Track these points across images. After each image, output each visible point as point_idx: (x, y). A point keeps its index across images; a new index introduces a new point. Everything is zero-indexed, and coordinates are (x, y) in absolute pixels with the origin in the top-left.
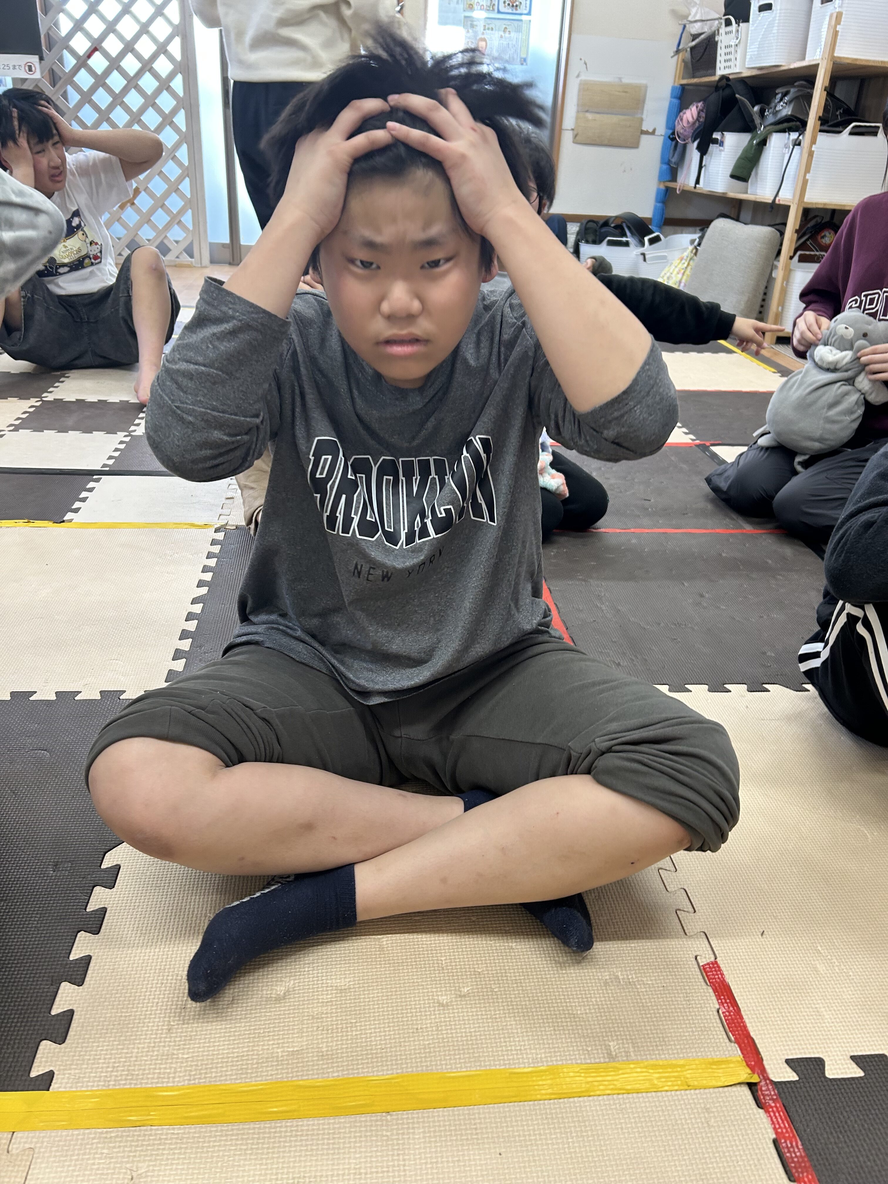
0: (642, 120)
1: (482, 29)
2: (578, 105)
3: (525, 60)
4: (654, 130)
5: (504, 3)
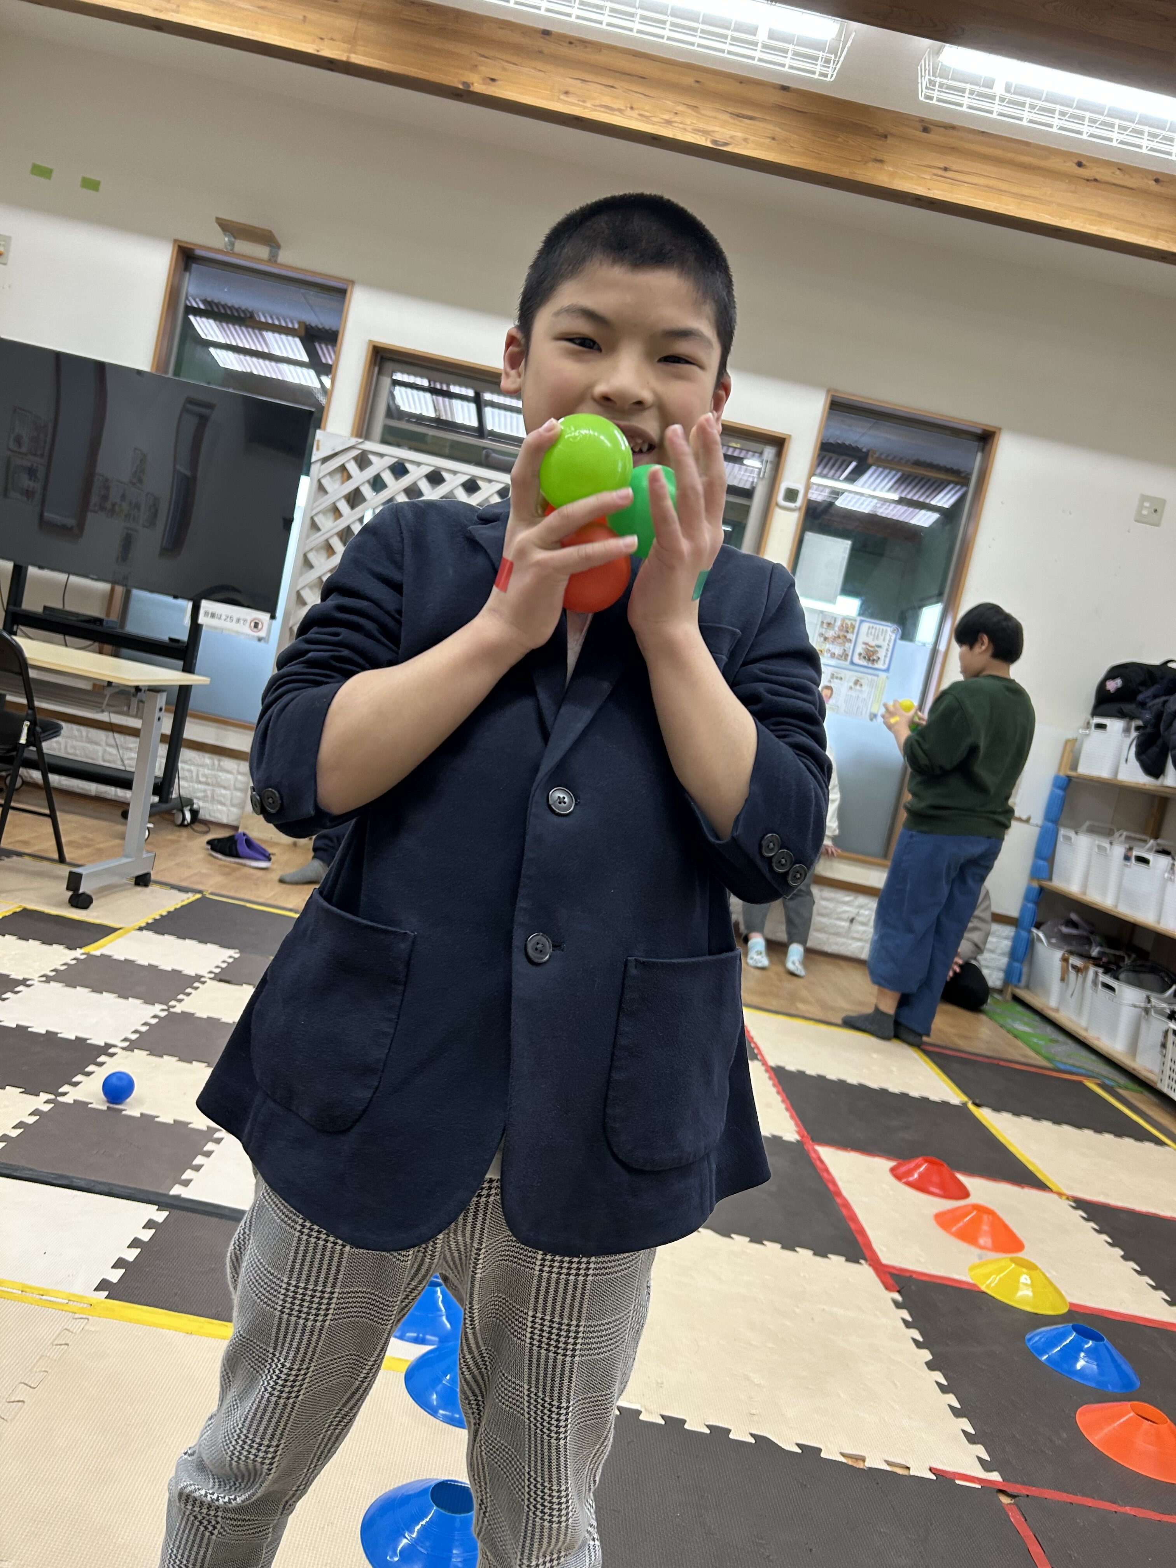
1: (829, 677)
4: (1030, 818)
5: (860, 654)
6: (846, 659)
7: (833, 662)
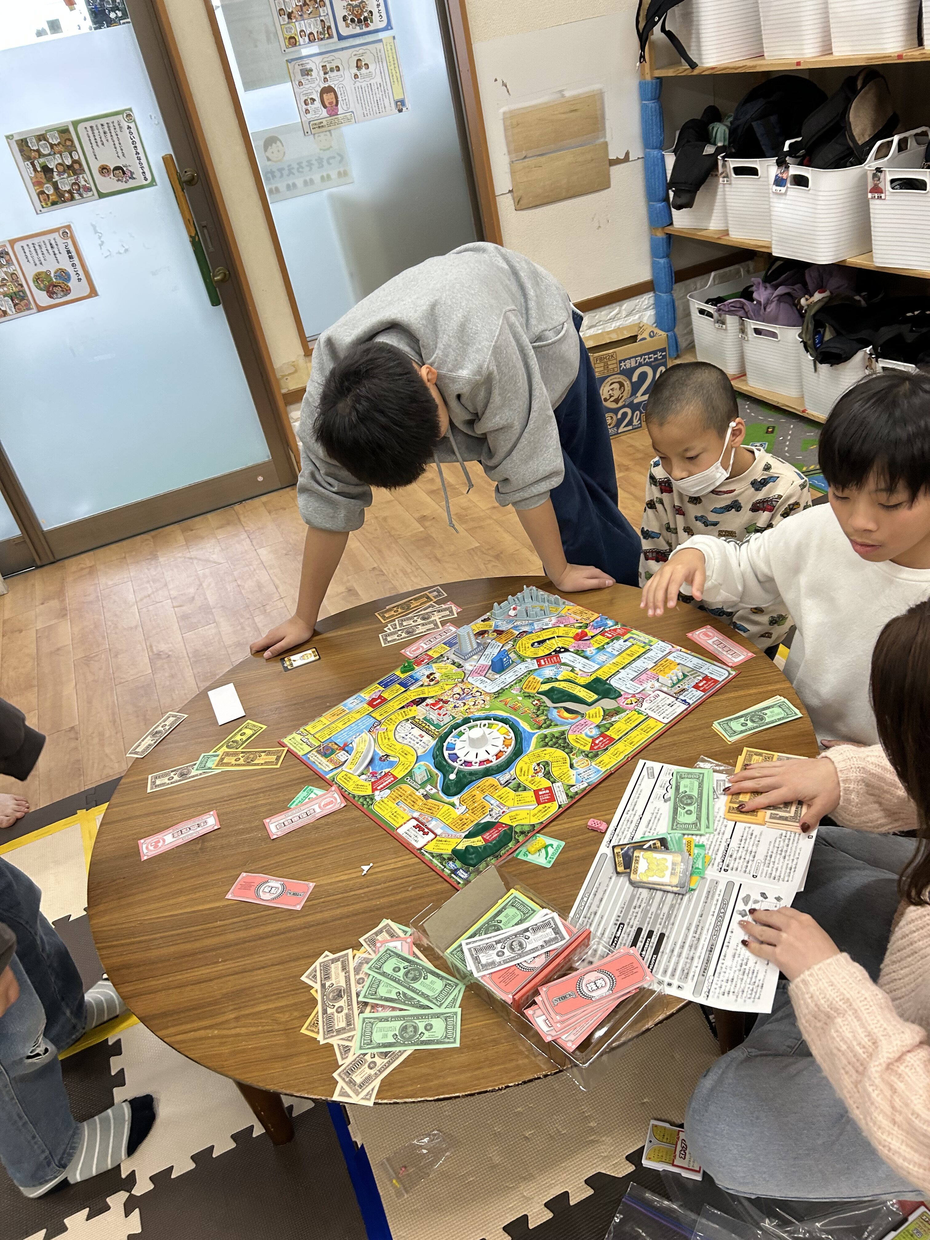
0: (606, 144)
1: (322, 73)
2: (509, 153)
3: (402, 102)
4: (627, 154)
5: (345, 19)
6: (330, 37)
7: (314, 49)
